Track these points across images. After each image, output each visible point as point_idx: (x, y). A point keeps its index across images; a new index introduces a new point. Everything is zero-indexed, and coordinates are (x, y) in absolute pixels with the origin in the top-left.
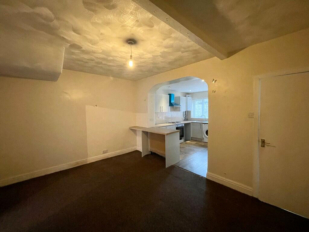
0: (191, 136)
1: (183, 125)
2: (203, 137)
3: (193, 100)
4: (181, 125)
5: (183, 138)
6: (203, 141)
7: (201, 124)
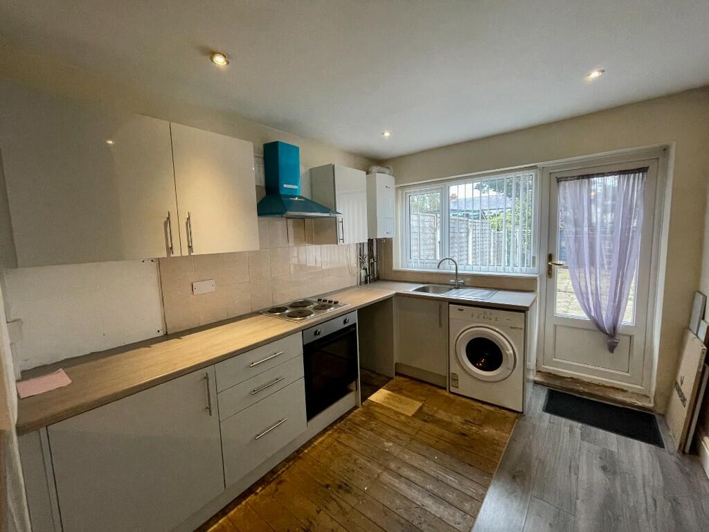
0: (396, 360)
1: (354, 319)
2: (452, 371)
3: (400, 192)
4: (341, 319)
5: (354, 384)
6: (453, 389)
7: (440, 307)
